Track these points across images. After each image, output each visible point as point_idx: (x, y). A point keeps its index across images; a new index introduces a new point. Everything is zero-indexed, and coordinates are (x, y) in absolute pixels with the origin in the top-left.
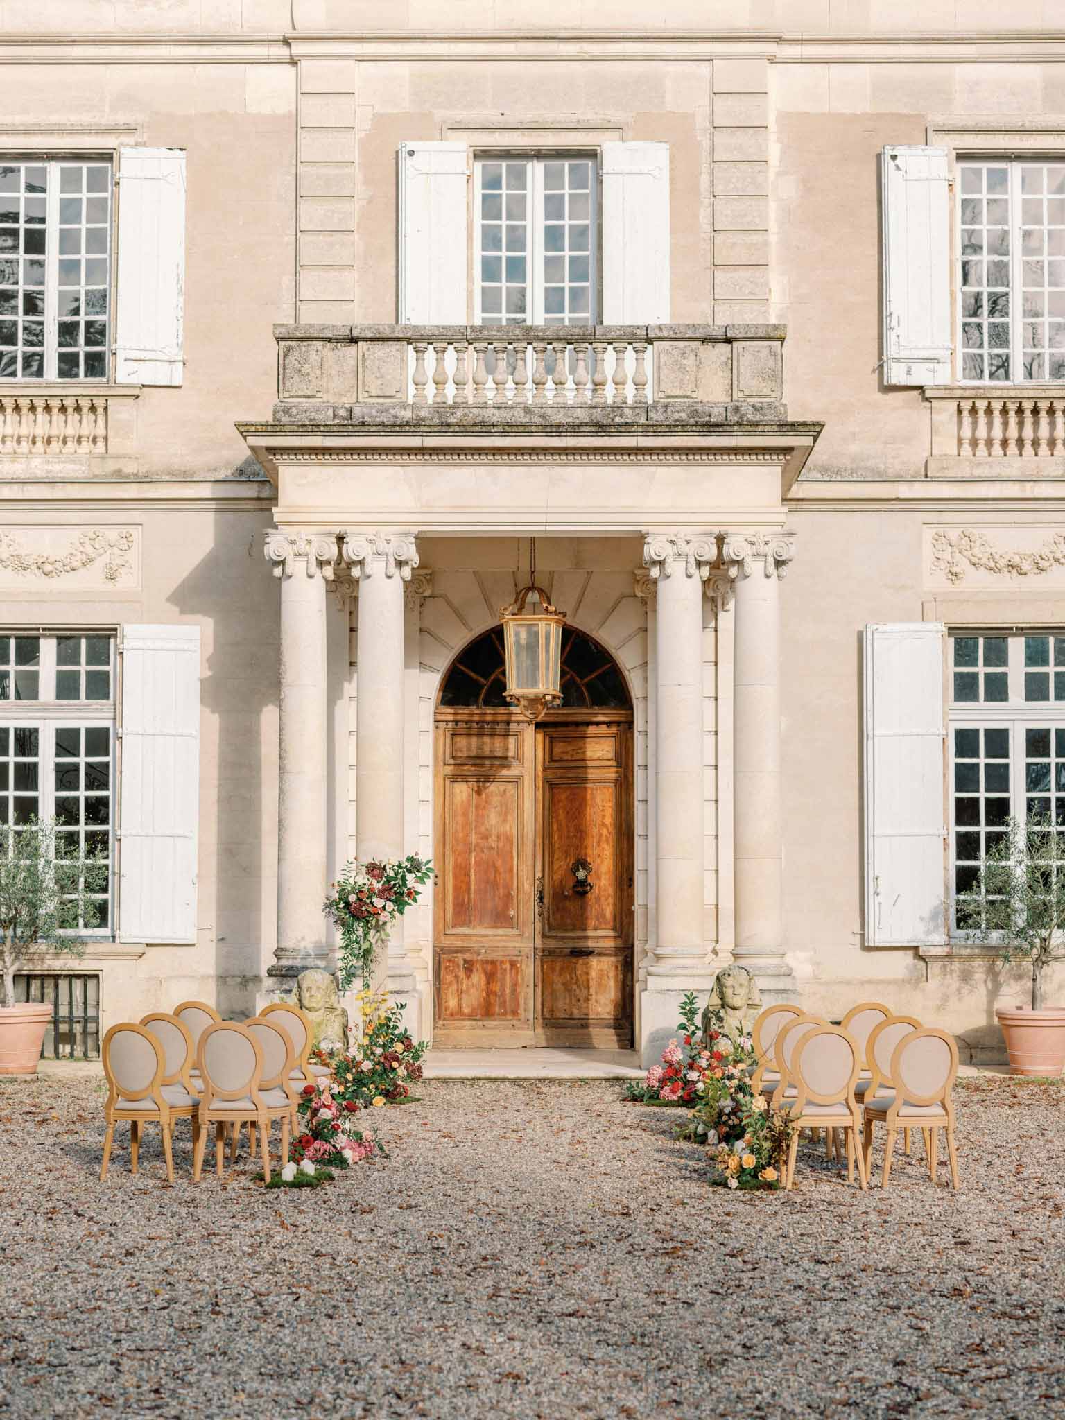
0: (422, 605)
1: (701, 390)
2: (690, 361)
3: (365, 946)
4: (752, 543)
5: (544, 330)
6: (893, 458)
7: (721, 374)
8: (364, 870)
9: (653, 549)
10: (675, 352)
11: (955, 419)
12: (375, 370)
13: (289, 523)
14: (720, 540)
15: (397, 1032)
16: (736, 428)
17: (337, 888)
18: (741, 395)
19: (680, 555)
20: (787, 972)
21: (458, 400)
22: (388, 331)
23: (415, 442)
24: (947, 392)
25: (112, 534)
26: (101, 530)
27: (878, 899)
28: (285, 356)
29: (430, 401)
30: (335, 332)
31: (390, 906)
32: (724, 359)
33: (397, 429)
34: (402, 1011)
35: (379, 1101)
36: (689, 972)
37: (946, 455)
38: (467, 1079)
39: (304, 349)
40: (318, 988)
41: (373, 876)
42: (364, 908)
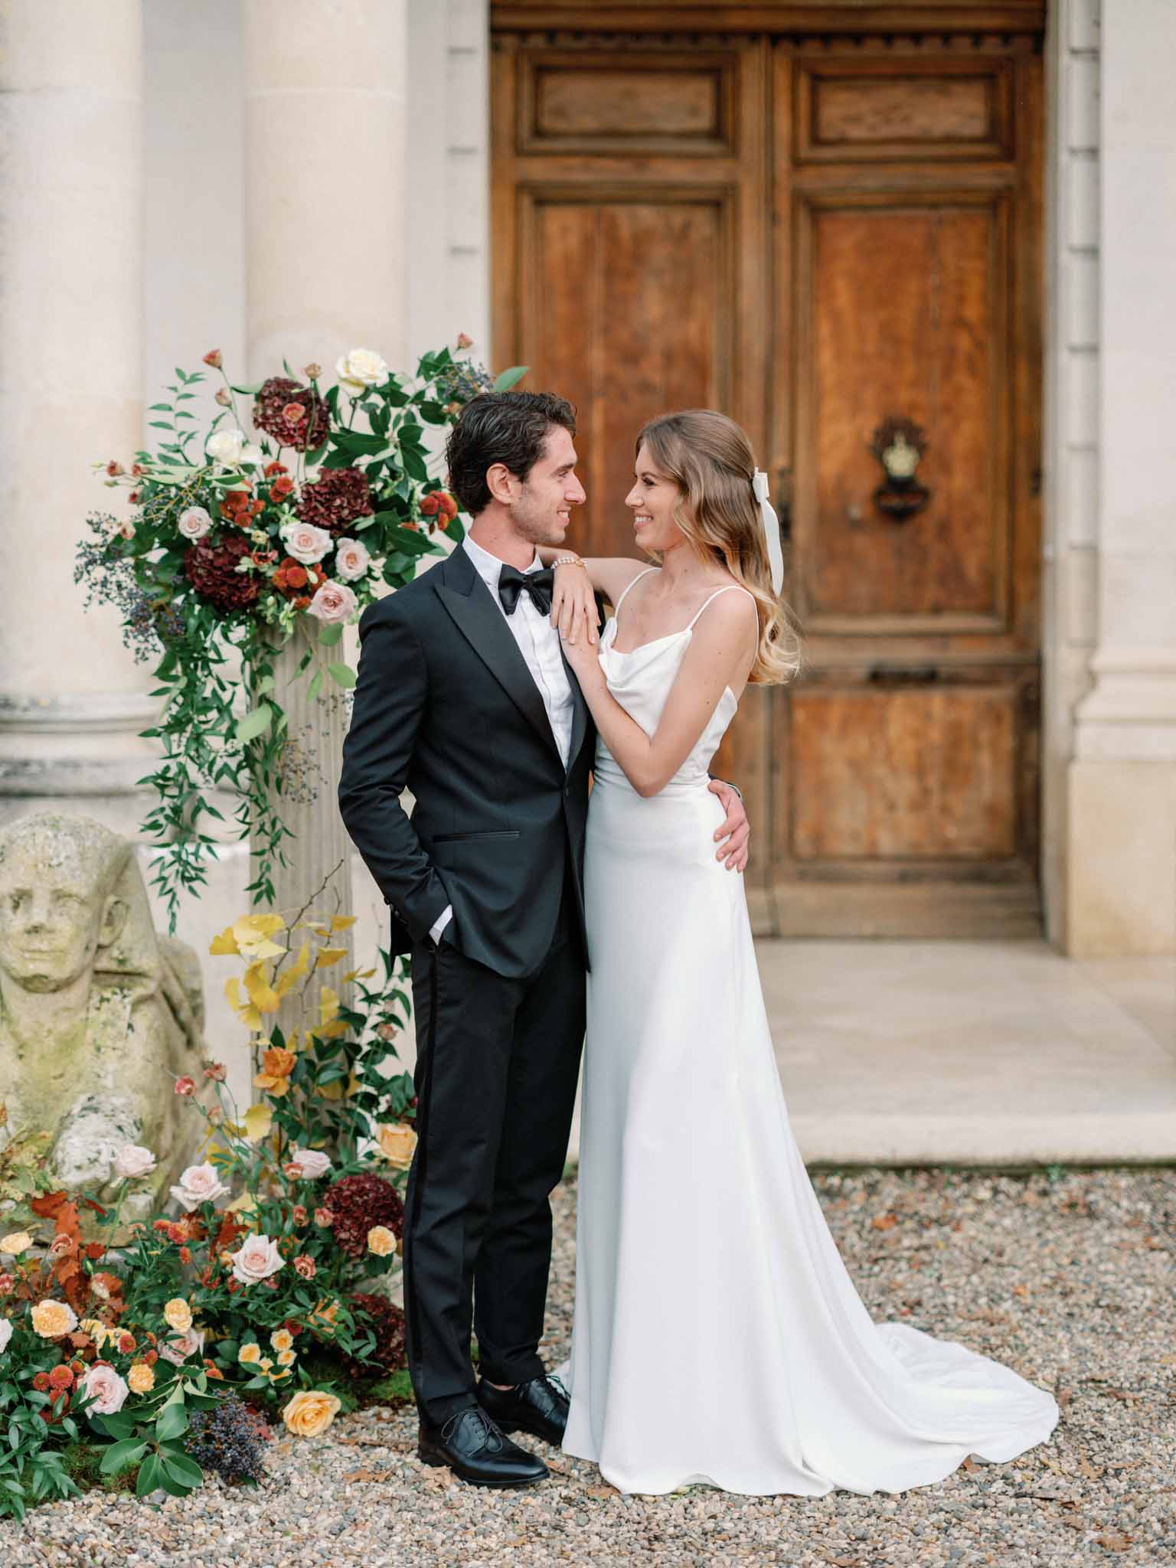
3: (253, 725)
8: (246, 406)
17: (128, 485)
35: (314, 1406)
40: (59, 896)
41: (284, 434)
42: (245, 565)
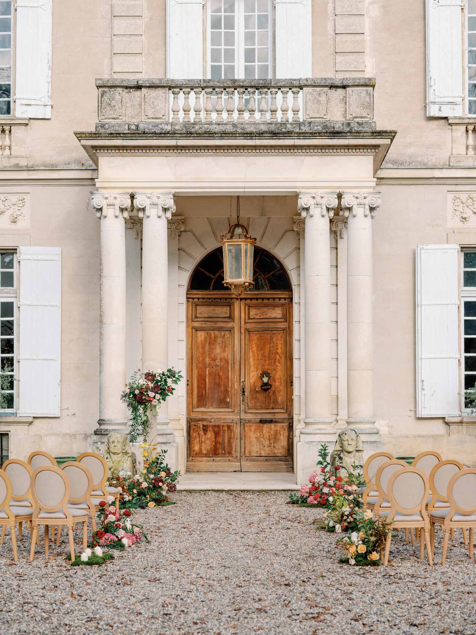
0: (179, 236)
1: (329, 114)
2: (323, 98)
3: (144, 418)
4: (357, 198)
5: (243, 82)
6: (432, 156)
7: (340, 105)
8: (144, 376)
9: (303, 202)
10: (315, 93)
11: (465, 134)
12: (151, 103)
13: (104, 188)
14: (340, 196)
15: (162, 466)
16: (348, 134)
17: (128, 387)
18: (351, 117)
19: (318, 204)
20: (376, 432)
21: (196, 120)
22: (158, 82)
23: (172, 142)
24: (461, 120)
25: (14, 199)
26: (9, 196)
27: (424, 392)
28: (102, 96)
29: (181, 121)
30: (129, 83)
31: (158, 396)
32: (341, 97)
33: (163, 135)
34: (165, 454)
35: (152, 504)
36: (323, 431)
37: (459, 154)
38: (202, 491)
39: (112, 92)
40: (118, 442)
41: (149, 380)
42: (144, 397)
